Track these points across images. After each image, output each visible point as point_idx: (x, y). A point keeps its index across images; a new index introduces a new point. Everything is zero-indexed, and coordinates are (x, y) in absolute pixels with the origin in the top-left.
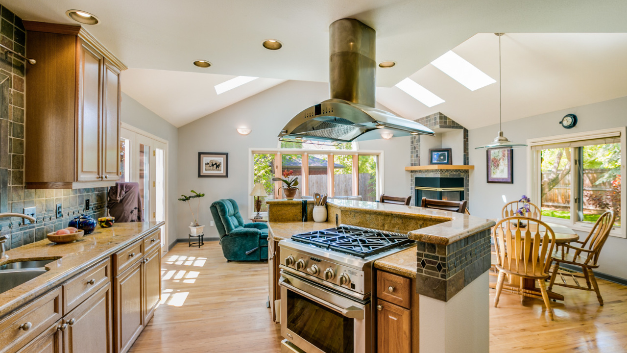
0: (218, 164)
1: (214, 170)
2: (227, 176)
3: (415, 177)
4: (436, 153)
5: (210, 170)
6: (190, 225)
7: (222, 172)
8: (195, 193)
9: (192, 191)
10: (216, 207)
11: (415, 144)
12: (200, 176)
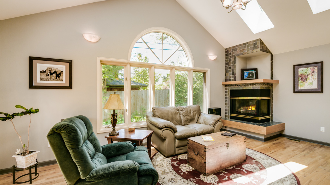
0: (58, 73)
1: (53, 80)
2: (70, 87)
3: (230, 89)
4: (246, 72)
5: (46, 79)
6: (15, 154)
7: (64, 82)
8: (23, 108)
9: (17, 106)
10: (59, 135)
11: (230, 65)
12: (31, 86)
